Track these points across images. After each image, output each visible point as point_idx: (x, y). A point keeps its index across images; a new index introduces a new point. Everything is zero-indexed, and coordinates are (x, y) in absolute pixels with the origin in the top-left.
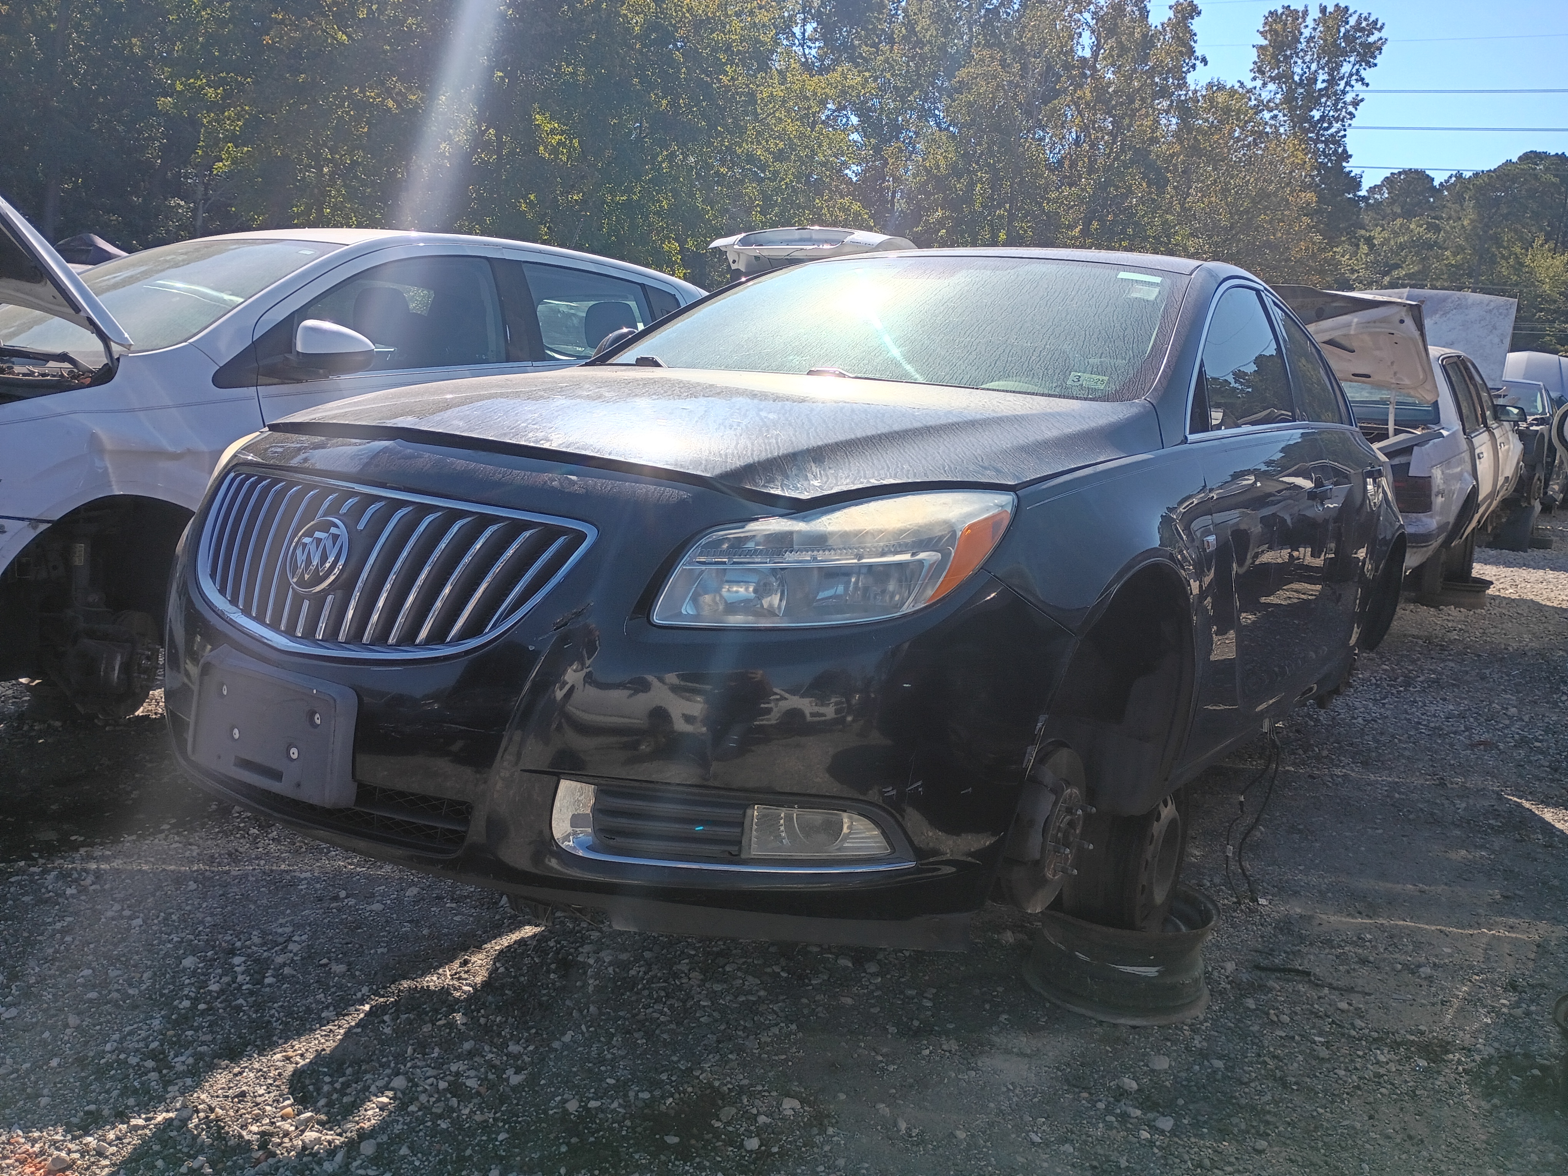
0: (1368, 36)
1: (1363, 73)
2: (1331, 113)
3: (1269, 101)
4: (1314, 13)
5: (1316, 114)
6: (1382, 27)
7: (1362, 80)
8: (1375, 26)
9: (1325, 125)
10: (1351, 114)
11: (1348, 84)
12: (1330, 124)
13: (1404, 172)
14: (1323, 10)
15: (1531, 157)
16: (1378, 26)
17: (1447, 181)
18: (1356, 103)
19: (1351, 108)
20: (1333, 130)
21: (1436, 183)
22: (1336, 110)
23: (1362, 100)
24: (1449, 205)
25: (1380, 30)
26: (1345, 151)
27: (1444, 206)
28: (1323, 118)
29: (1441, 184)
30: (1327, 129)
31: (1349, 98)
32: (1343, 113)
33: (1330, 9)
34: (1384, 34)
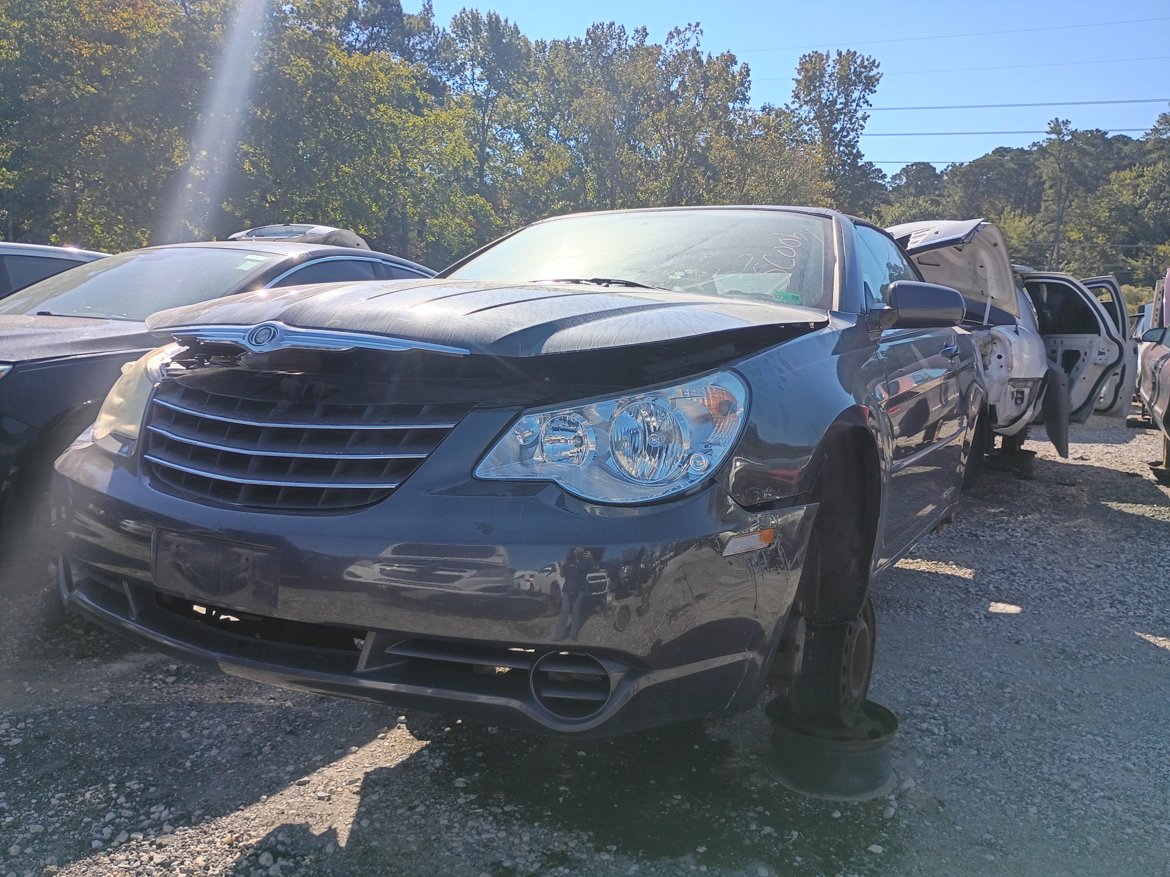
0: (869, 71)
1: (867, 97)
2: (848, 126)
3: (806, 118)
4: (834, 56)
5: (838, 126)
6: (878, 65)
7: (867, 102)
8: (874, 64)
9: (845, 133)
10: (861, 126)
11: (858, 105)
12: (848, 133)
13: (916, 164)
14: (840, 54)
15: (1001, 151)
16: (876, 64)
17: (946, 170)
18: (864, 119)
19: (861, 122)
20: (851, 137)
21: (938, 171)
22: (852, 124)
23: (869, 116)
24: (949, 186)
25: (877, 67)
26: (858, 151)
27: (945, 187)
28: (842, 129)
29: (942, 172)
30: (846, 136)
31: (859, 114)
32: (857, 126)
33: (844, 53)
34: (880, 70)
